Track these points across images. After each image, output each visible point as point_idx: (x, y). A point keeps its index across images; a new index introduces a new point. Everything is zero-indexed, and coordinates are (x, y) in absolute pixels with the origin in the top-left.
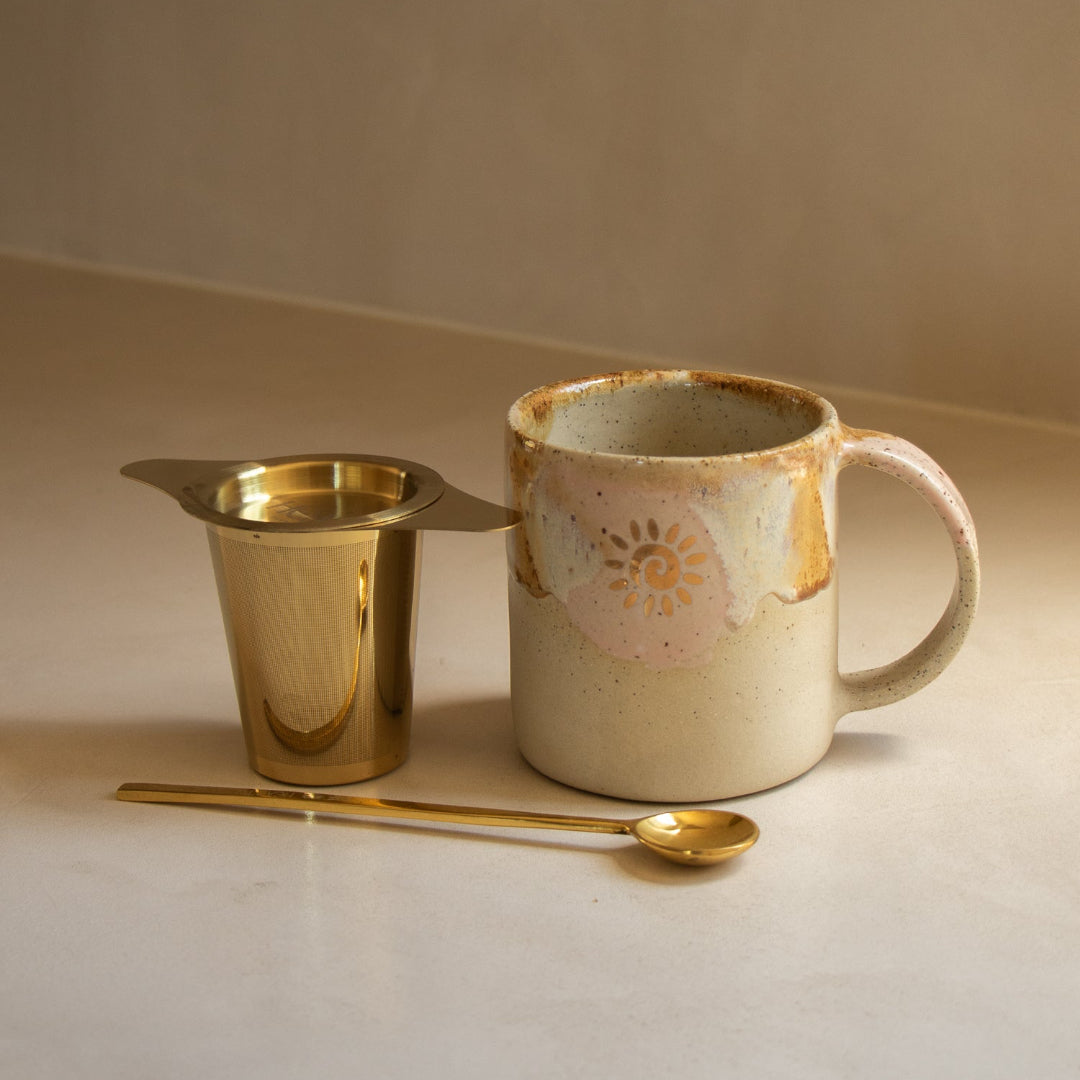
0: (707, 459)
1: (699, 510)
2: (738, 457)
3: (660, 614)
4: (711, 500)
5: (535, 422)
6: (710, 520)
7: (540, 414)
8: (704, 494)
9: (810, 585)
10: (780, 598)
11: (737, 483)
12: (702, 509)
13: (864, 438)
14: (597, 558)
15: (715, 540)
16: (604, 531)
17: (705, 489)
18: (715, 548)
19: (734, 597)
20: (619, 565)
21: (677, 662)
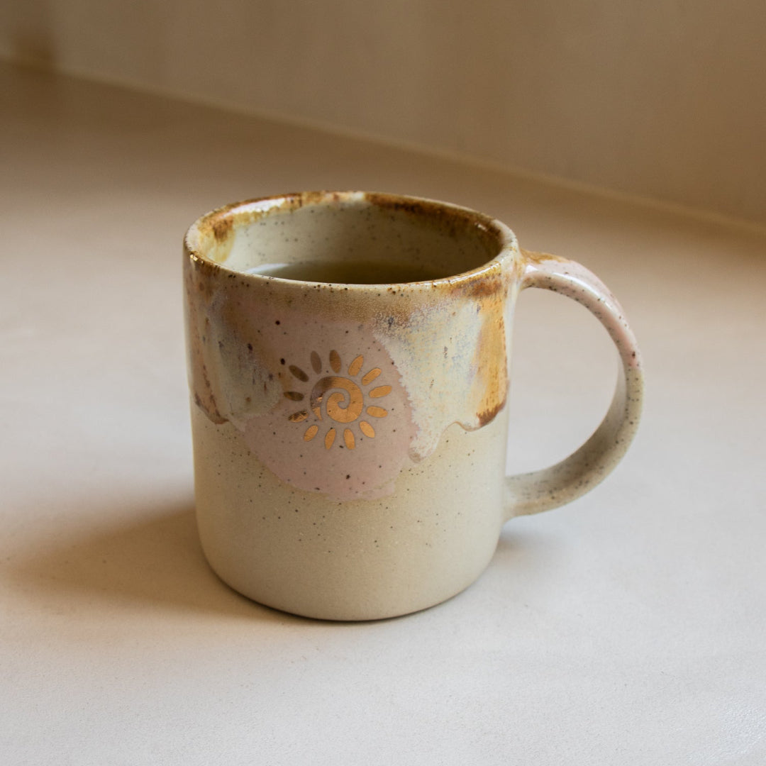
0: (395, 287)
1: (385, 341)
2: (427, 285)
3: (341, 447)
4: (398, 331)
5: (215, 241)
6: (396, 352)
7: (221, 232)
8: (390, 324)
9: (490, 410)
10: (463, 426)
11: (425, 313)
12: (387, 340)
13: (542, 261)
14: (276, 389)
15: (401, 372)
16: (283, 361)
17: (392, 319)
18: (400, 380)
19: (419, 429)
20: (299, 397)
21: (358, 494)
